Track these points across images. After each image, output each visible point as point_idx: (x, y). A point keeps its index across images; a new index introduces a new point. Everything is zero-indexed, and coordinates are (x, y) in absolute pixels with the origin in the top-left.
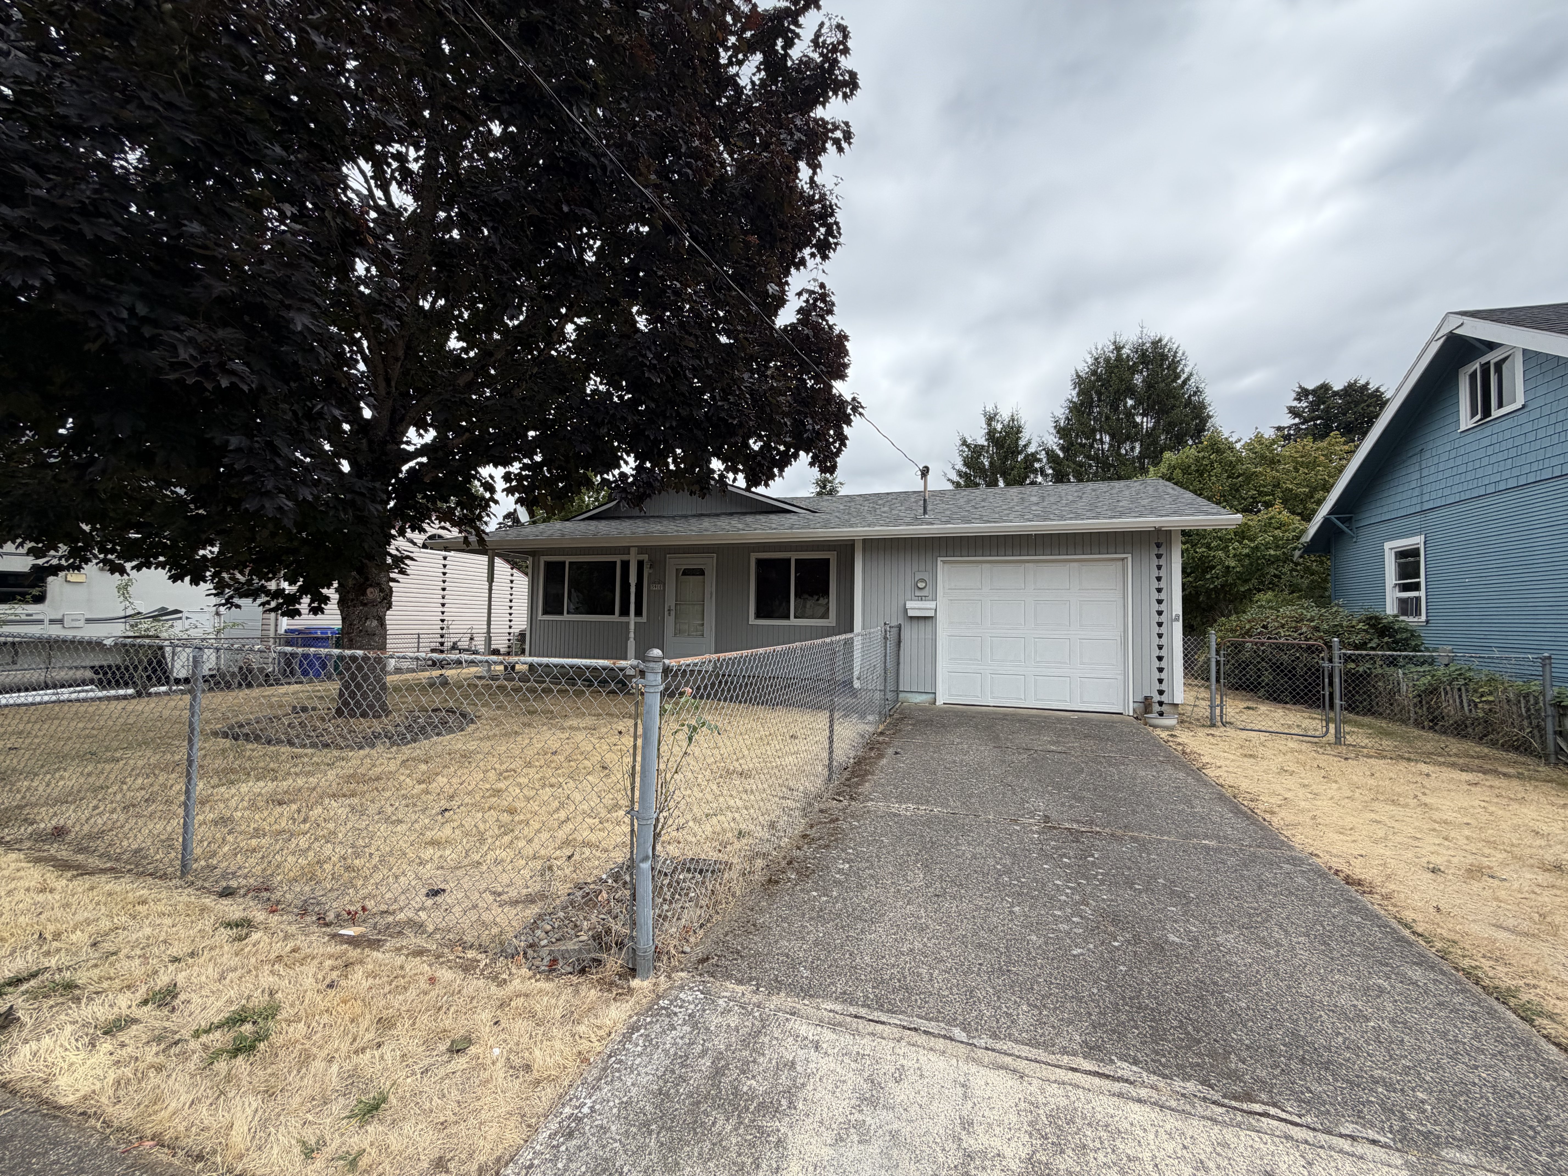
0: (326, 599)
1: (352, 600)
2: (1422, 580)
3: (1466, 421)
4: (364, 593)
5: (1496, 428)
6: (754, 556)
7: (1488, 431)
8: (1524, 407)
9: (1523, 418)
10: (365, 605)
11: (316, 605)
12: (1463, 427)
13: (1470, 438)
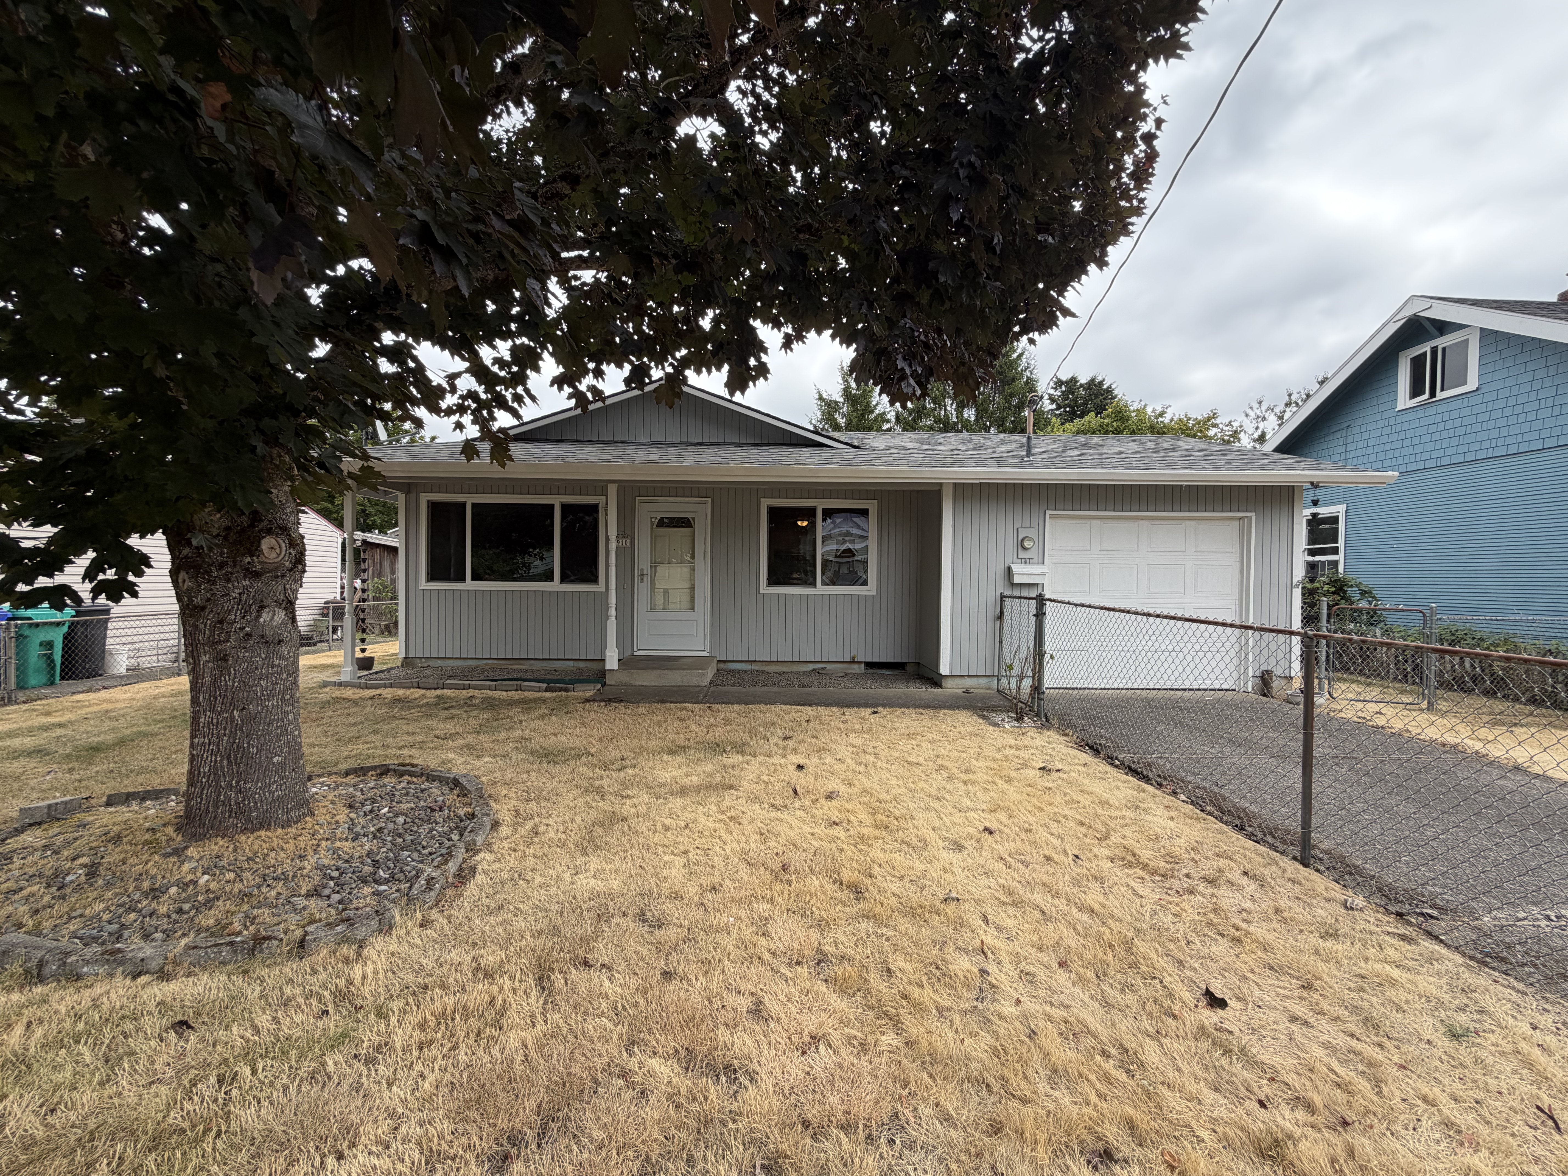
0: (141, 562)
1: (222, 566)
2: (1341, 544)
3: (1403, 399)
4: (254, 549)
5: (1443, 408)
6: (765, 504)
7: (1431, 411)
8: (1478, 389)
9: (1478, 399)
10: (257, 575)
11: (110, 574)
12: (1400, 407)
13: (1411, 416)
